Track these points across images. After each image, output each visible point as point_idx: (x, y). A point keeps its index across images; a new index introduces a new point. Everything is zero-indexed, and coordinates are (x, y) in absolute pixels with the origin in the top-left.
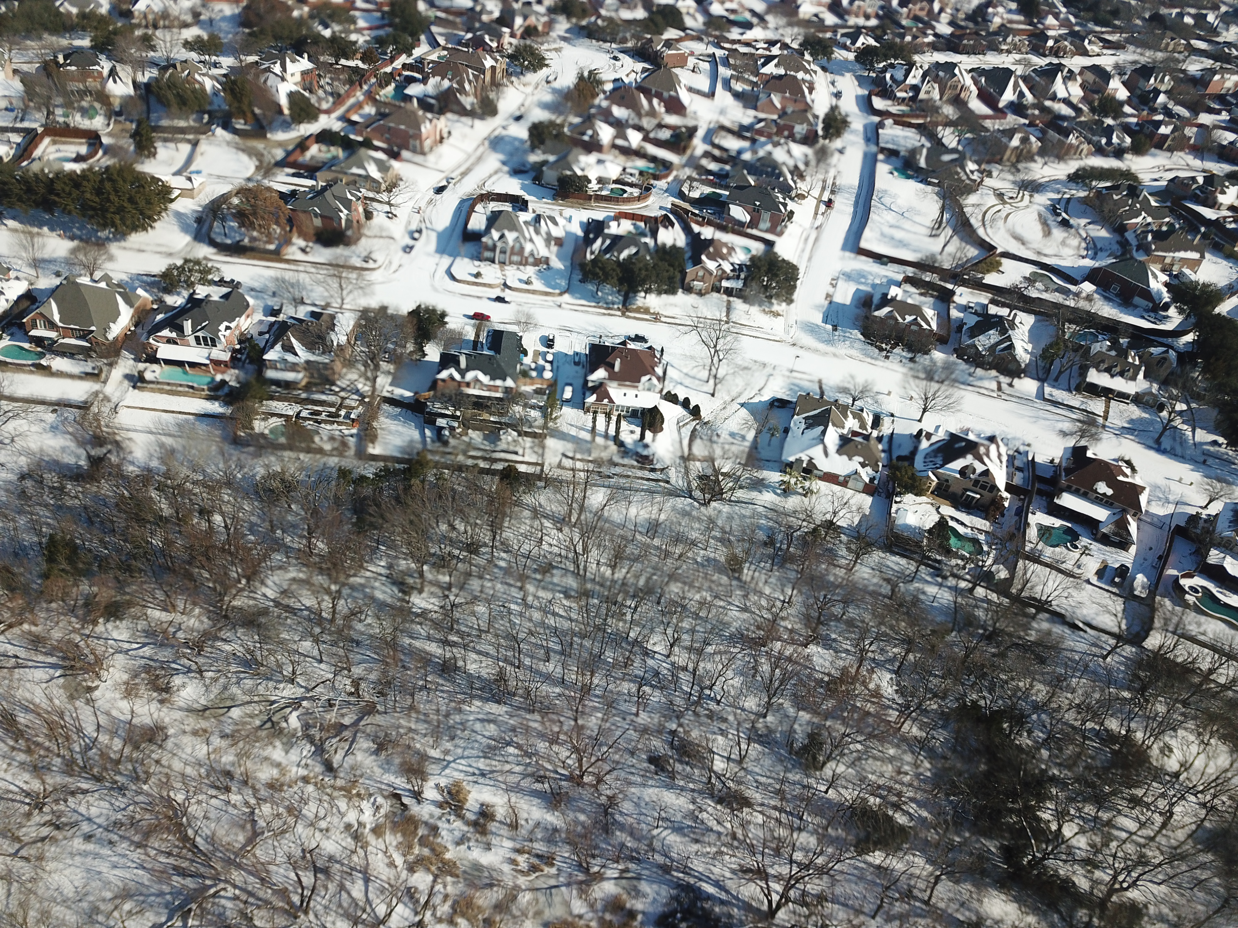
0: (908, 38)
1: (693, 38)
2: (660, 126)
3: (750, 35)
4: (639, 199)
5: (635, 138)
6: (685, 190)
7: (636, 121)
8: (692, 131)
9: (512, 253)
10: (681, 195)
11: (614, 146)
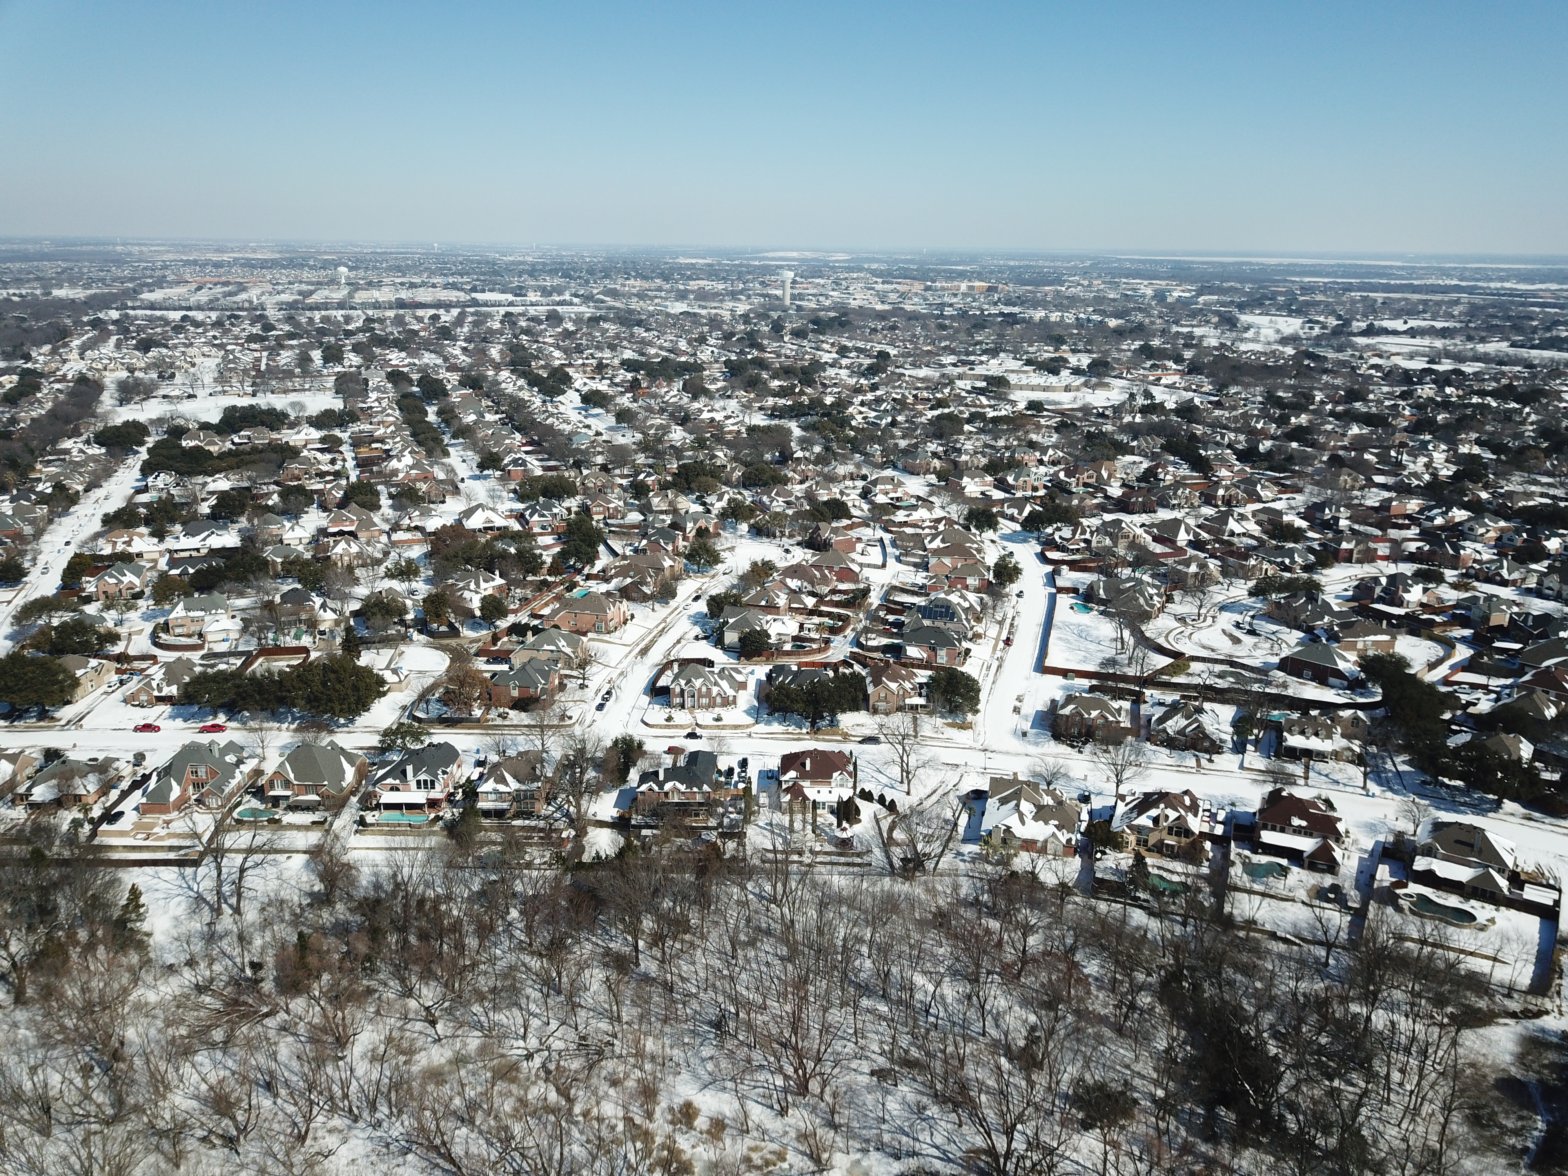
0: (1075, 502)
1: (859, 525)
2: (834, 592)
3: (917, 515)
4: (820, 651)
5: (810, 602)
6: (862, 640)
7: (810, 588)
8: (866, 592)
9: (701, 696)
10: (859, 645)
11: (791, 609)
